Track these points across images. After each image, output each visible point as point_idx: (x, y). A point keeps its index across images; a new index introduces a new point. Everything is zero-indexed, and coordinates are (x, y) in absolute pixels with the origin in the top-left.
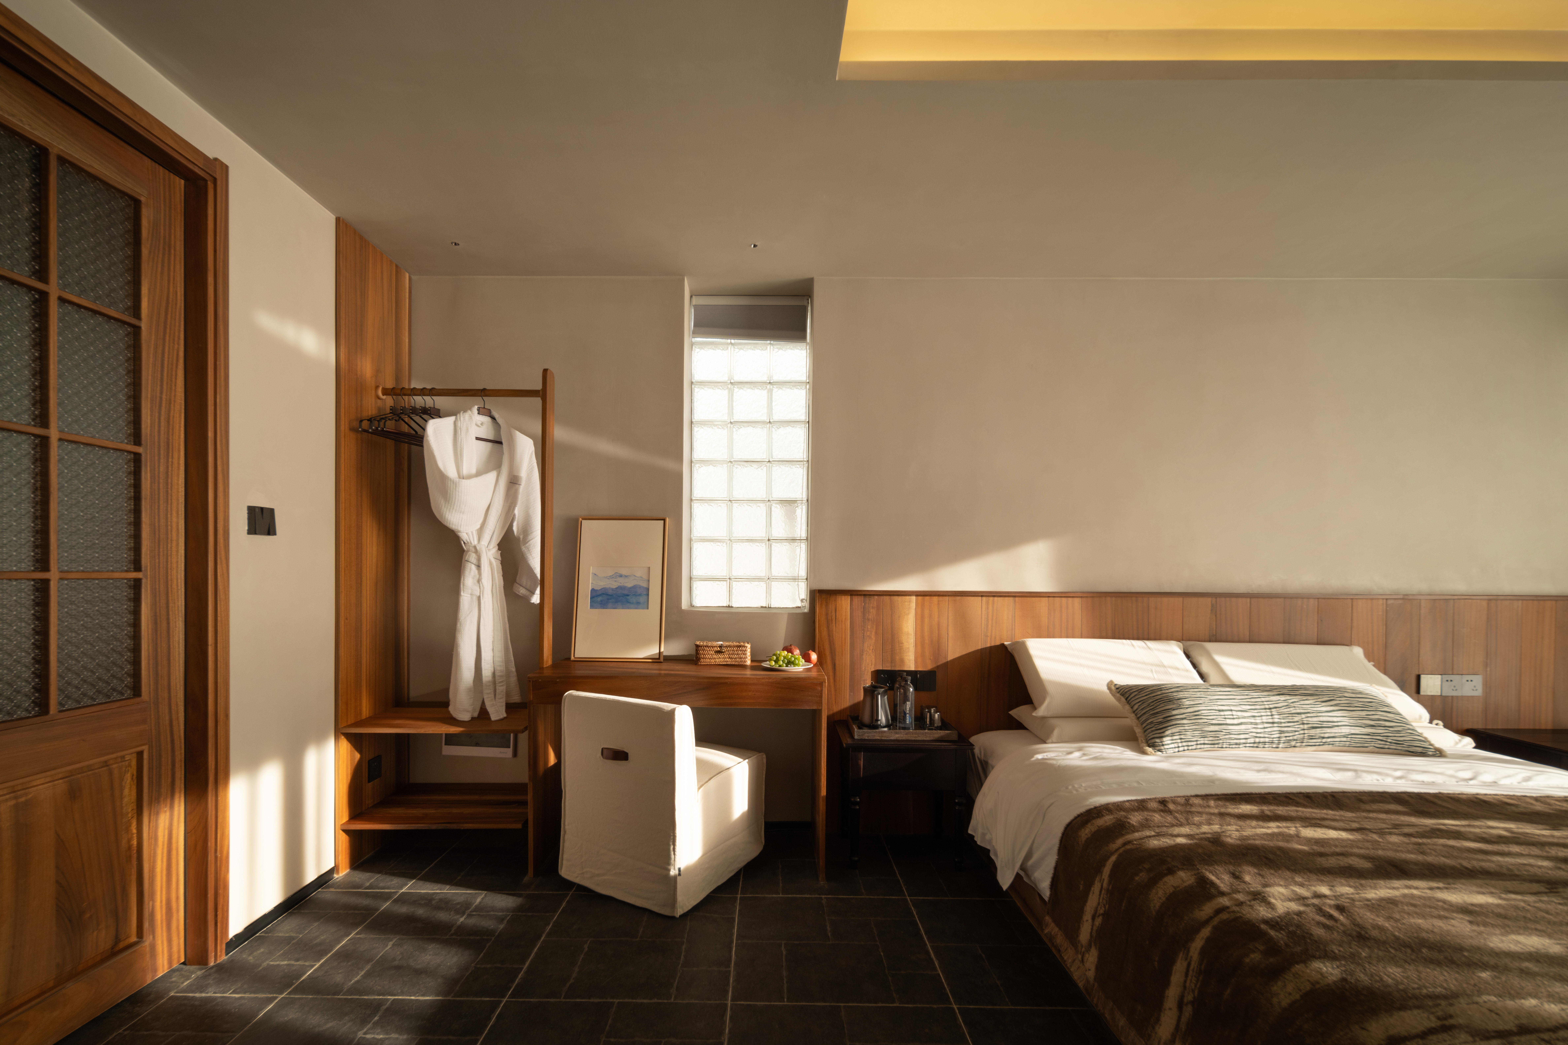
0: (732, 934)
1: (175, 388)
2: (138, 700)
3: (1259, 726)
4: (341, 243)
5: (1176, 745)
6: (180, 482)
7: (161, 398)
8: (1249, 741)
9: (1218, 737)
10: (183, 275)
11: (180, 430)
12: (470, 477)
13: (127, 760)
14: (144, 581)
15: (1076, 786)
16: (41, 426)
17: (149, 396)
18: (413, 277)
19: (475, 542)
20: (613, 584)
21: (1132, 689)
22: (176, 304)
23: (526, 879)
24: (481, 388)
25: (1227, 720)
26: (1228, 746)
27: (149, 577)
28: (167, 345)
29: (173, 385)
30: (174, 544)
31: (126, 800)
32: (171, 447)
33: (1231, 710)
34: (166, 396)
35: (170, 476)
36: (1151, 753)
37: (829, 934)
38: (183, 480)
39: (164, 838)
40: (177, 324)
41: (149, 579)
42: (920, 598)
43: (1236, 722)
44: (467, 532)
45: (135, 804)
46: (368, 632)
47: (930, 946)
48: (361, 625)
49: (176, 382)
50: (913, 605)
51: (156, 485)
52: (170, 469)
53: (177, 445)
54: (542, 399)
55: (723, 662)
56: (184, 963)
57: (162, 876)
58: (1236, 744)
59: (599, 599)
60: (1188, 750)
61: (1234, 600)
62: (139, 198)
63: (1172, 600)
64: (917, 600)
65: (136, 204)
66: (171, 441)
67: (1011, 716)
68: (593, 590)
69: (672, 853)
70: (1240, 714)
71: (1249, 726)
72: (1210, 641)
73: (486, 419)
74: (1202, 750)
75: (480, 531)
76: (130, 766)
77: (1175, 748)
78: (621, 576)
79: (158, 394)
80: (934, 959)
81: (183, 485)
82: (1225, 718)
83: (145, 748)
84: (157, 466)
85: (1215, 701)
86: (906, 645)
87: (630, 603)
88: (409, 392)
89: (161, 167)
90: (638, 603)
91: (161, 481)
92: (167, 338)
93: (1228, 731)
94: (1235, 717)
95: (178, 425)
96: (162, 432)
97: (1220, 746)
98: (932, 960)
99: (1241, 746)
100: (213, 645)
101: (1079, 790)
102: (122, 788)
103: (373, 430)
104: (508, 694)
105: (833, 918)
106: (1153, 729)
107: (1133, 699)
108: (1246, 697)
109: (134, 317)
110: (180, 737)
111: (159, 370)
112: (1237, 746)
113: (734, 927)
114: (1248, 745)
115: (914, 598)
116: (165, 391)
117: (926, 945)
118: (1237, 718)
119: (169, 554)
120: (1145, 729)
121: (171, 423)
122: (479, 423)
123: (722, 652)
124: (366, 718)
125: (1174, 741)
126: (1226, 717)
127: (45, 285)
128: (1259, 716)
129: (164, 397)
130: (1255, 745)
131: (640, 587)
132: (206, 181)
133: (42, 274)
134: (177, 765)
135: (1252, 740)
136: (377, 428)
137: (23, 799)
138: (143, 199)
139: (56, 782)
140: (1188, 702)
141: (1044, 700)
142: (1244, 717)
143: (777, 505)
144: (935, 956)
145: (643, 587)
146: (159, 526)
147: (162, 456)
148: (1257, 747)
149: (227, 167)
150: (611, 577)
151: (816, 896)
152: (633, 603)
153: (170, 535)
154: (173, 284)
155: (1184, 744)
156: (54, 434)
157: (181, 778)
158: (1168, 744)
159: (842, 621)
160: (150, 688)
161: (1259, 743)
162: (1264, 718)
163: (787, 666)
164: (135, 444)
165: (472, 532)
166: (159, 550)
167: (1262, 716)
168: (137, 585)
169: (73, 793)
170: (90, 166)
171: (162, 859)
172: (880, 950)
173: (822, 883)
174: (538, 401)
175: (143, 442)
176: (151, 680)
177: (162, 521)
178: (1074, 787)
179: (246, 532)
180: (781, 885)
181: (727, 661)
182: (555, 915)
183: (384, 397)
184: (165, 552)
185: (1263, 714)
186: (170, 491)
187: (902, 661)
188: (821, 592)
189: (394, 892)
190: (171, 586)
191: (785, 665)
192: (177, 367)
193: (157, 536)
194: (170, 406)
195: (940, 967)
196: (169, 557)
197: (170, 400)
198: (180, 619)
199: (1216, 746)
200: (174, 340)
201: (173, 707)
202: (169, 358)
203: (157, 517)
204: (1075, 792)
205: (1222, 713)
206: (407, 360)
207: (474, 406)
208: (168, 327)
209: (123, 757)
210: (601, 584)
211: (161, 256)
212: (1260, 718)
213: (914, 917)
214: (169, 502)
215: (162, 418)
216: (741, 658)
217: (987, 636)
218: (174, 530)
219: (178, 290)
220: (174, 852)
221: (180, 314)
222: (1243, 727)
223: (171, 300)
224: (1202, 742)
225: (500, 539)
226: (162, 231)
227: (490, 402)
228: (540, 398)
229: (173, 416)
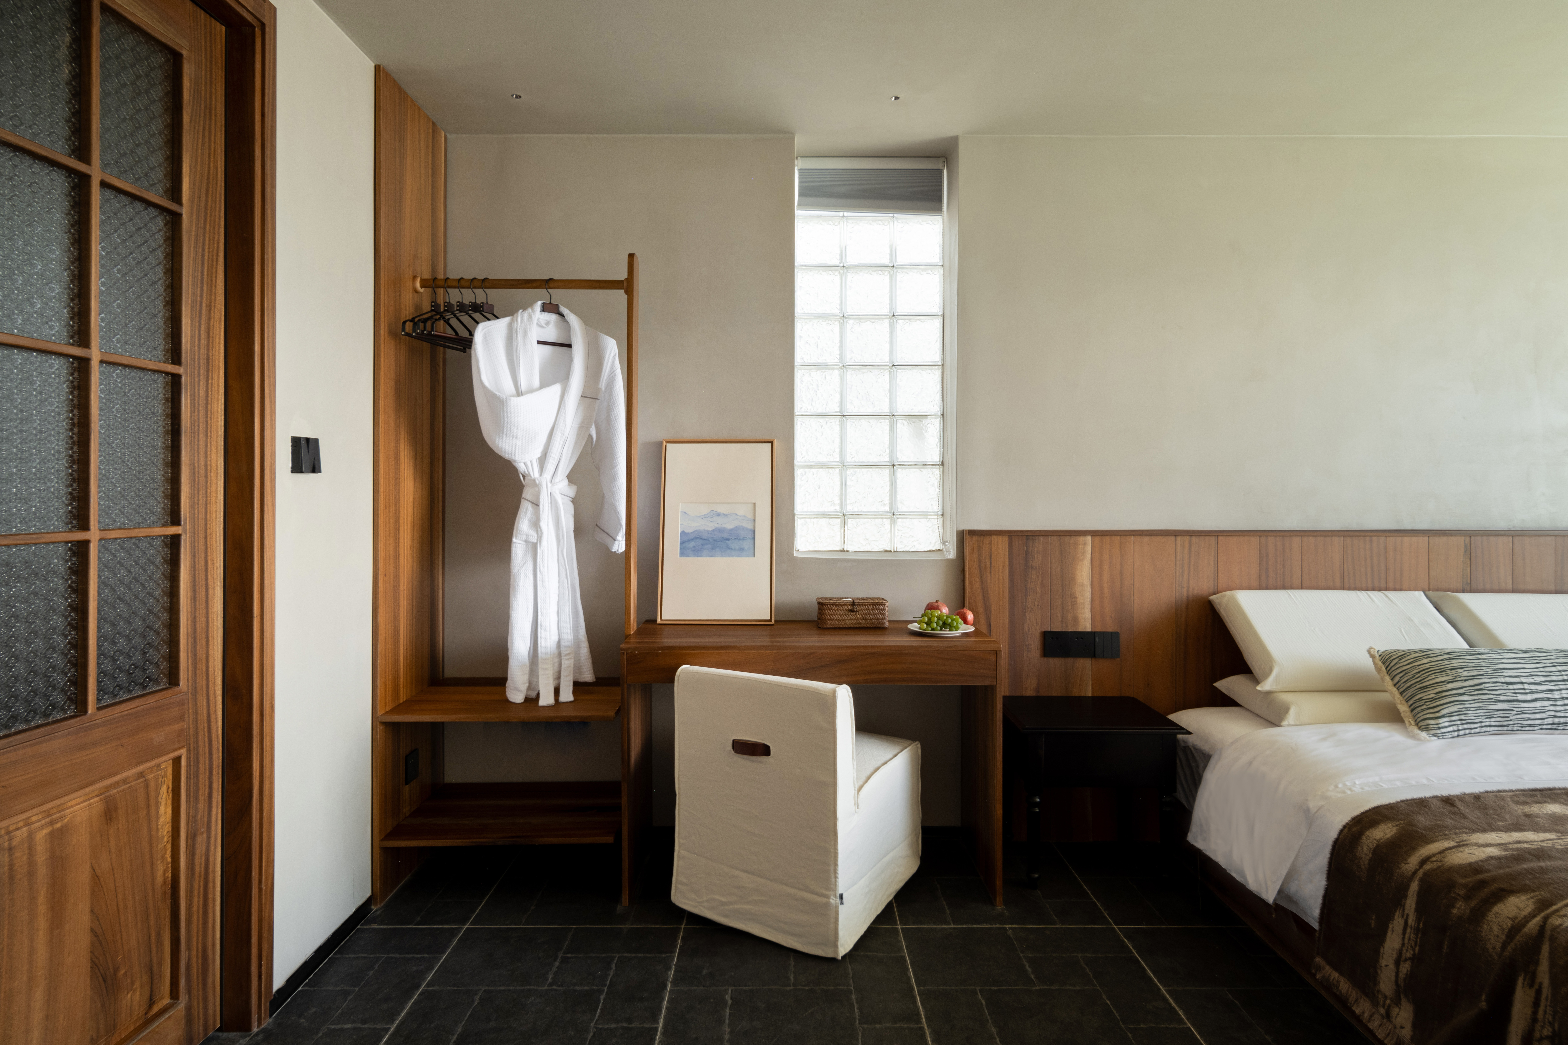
0: (909, 979)
1: (215, 290)
2: (176, 689)
3: (1559, 703)
4: (382, 97)
5: (1455, 728)
6: (219, 409)
7: (201, 303)
8: (1546, 721)
9: (1507, 717)
10: (223, 146)
11: (219, 343)
12: (531, 391)
13: (163, 769)
14: (183, 538)
15: (1348, 784)
16: (80, 345)
17: (190, 302)
18: (449, 136)
19: (535, 473)
20: (709, 526)
21: (1392, 656)
22: (217, 184)
23: (619, 909)
24: (547, 278)
25: (1518, 695)
26: (1520, 728)
27: (188, 531)
28: (207, 235)
29: (213, 286)
30: (213, 488)
31: (162, 820)
32: (210, 363)
33: (1522, 683)
34: (206, 300)
35: (209, 402)
36: (1425, 738)
37: (1033, 977)
38: (223, 407)
39: (200, 868)
40: (217, 209)
41: (188, 535)
42: (1097, 539)
43: (1529, 697)
44: (524, 461)
45: (171, 824)
46: (405, 591)
47: (1166, 990)
48: (399, 583)
49: (216, 282)
50: (1089, 548)
51: (196, 414)
52: (210, 393)
53: (217, 362)
54: (626, 292)
55: (855, 624)
56: (220, 1030)
57: (198, 917)
58: (1531, 726)
59: (692, 544)
60: (1470, 733)
61: (1492, 539)
62: (180, 51)
63: (1414, 539)
64: (1093, 542)
65: (175, 58)
66: (211, 357)
67: (1216, 689)
68: (683, 533)
69: (833, 875)
70: (1533, 687)
71: (1546, 703)
72: (1463, 591)
73: (553, 317)
74: (1488, 733)
75: (543, 460)
76: (165, 776)
77: (1454, 731)
78: (719, 515)
79: (199, 299)
80: (1177, 1008)
81: (223, 413)
82: (1515, 693)
83: (183, 752)
84: (196, 390)
85: (1499, 671)
86: (1080, 600)
87: (731, 549)
88: (455, 284)
89: (202, 12)
90: (742, 549)
91: (201, 408)
92: (208, 226)
93: (1520, 709)
94: (1527, 691)
95: (218, 336)
96: (202, 346)
97: (1510, 728)
98: (1174, 1008)
99: (1536, 728)
100: (259, 617)
101: (1354, 789)
102: (157, 804)
103: (418, 334)
104: (577, 668)
105: (1030, 955)
106: (1424, 707)
107: (1393, 669)
108: (1538, 665)
109: (173, 201)
110: (217, 735)
111: (200, 267)
112: (1531, 728)
113: (907, 969)
114: (1544, 727)
115: (1089, 538)
116: (205, 294)
117: (1160, 989)
118: (1529, 693)
119: (208, 502)
120: (1412, 707)
121: (211, 334)
122: (543, 323)
123: (854, 611)
124: (404, 702)
125: (1453, 723)
126: (1517, 691)
127: (88, 166)
128: (1557, 690)
129: (204, 302)
130: (1554, 727)
131: (743, 529)
132: (253, 27)
133: (82, 151)
134: (215, 772)
135: (1550, 721)
136: (423, 331)
137: (58, 825)
138: (184, 52)
139: (92, 801)
140: (1465, 673)
141: (1271, 670)
142: (1539, 692)
143: (904, 421)
144: (1176, 1004)
145: (747, 529)
146: (198, 467)
147: (202, 377)
148: (1556, 729)
149: (275, 9)
150: (706, 516)
151: (998, 926)
152: (735, 550)
153: (209, 477)
154: (214, 157)
155: (1466, 726)
156: (95, 354)
157: (218, 789)
158: (1446, 727)
159: (999, 570)
160: (188, 675)
161: (1559, 724)
162: (1563, 692)
163: (941, 630)
164: (173, 363)
165: (531, 462)
166: (198, 497)
167: (1560, 690)
168: (174, 542)
169: (109, 814)
170: (132, 14)
171: (199, 895)
172: (1104, 997)
173: (1000, 908)
174: (620, 295)
175: (183, 360)
176: (190, 663)
177: (202, 459)
178: (1345, 785)
179: (290, 469)
180: (948, 912)
181: (860, 624)
182: (674, 956)
183: (422, 290)
184: (204, 499)
185: (1562, 687)
186: (209, 421)
187: (1076, 620)
188: (972, 533)
189: (456, 929)
190: (210, 543)
191: (939, 628)
192: (217, 263)
193: (197, 480)
194: (210, 313)
195: (1188, 1019)
196: (208, 505)
197: (210, 305)
198: (219, 584)
199: (1505, 728)
200: (214, 228)
201: (211, 698)
202: (209, 252)
203: (196, 455)
204: (1349, 792)
205: (1511, 687)
206: (442, 241)
207: (536, 301)
208: (208, 212)
209: (159, 765)
210: (692, 527)
211: (202, 123)
212: (1558, 692)
213: (1132, 952)
214: (209, 435)
215: (203, 328)
216: (878, 619)
217: (1182, 587)
218: (214, 470)
219: (219, 166)
220: (211, 885)
221: (220, 195)
222: (1538, 704)
223: (211, 178)
224: (1488, 724)
225: (569, 470)
226: (203, 92)
227: (558, 295)
228: (622, 291)
229: (213, 325)
